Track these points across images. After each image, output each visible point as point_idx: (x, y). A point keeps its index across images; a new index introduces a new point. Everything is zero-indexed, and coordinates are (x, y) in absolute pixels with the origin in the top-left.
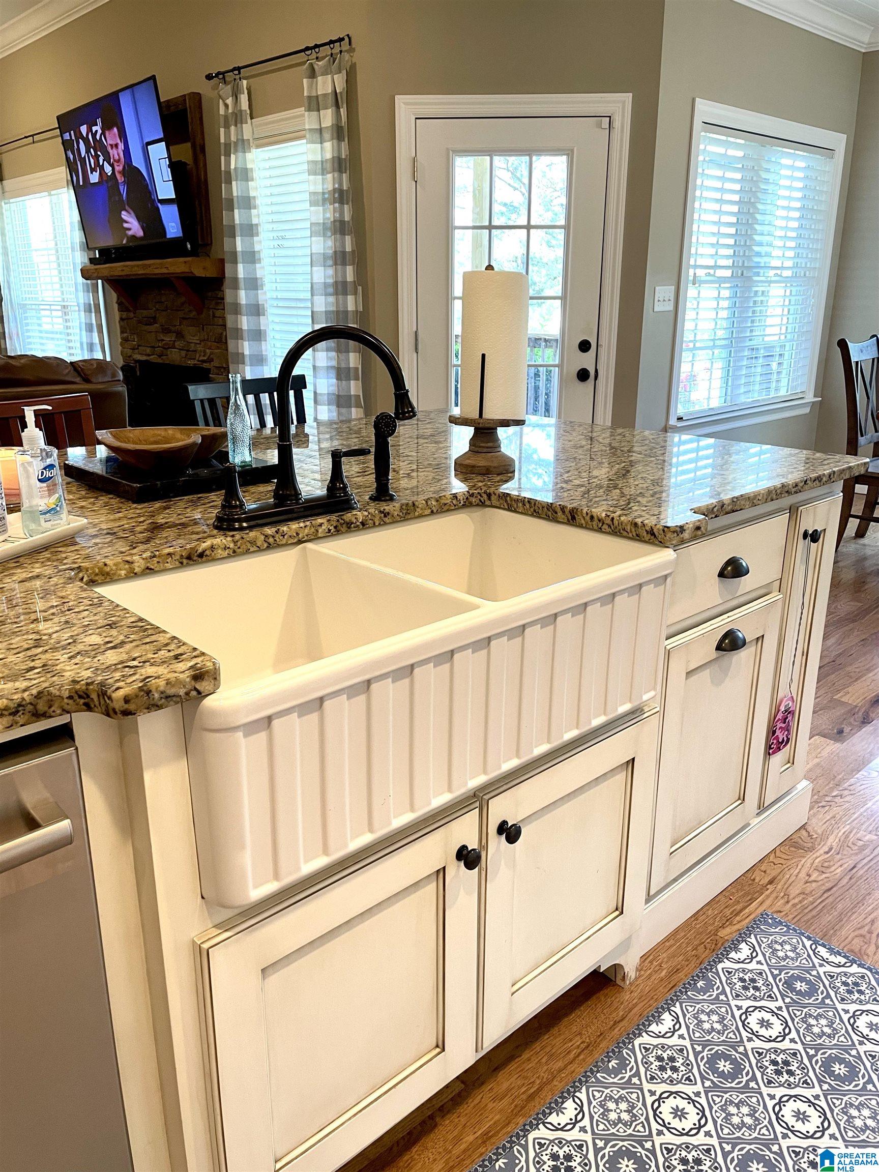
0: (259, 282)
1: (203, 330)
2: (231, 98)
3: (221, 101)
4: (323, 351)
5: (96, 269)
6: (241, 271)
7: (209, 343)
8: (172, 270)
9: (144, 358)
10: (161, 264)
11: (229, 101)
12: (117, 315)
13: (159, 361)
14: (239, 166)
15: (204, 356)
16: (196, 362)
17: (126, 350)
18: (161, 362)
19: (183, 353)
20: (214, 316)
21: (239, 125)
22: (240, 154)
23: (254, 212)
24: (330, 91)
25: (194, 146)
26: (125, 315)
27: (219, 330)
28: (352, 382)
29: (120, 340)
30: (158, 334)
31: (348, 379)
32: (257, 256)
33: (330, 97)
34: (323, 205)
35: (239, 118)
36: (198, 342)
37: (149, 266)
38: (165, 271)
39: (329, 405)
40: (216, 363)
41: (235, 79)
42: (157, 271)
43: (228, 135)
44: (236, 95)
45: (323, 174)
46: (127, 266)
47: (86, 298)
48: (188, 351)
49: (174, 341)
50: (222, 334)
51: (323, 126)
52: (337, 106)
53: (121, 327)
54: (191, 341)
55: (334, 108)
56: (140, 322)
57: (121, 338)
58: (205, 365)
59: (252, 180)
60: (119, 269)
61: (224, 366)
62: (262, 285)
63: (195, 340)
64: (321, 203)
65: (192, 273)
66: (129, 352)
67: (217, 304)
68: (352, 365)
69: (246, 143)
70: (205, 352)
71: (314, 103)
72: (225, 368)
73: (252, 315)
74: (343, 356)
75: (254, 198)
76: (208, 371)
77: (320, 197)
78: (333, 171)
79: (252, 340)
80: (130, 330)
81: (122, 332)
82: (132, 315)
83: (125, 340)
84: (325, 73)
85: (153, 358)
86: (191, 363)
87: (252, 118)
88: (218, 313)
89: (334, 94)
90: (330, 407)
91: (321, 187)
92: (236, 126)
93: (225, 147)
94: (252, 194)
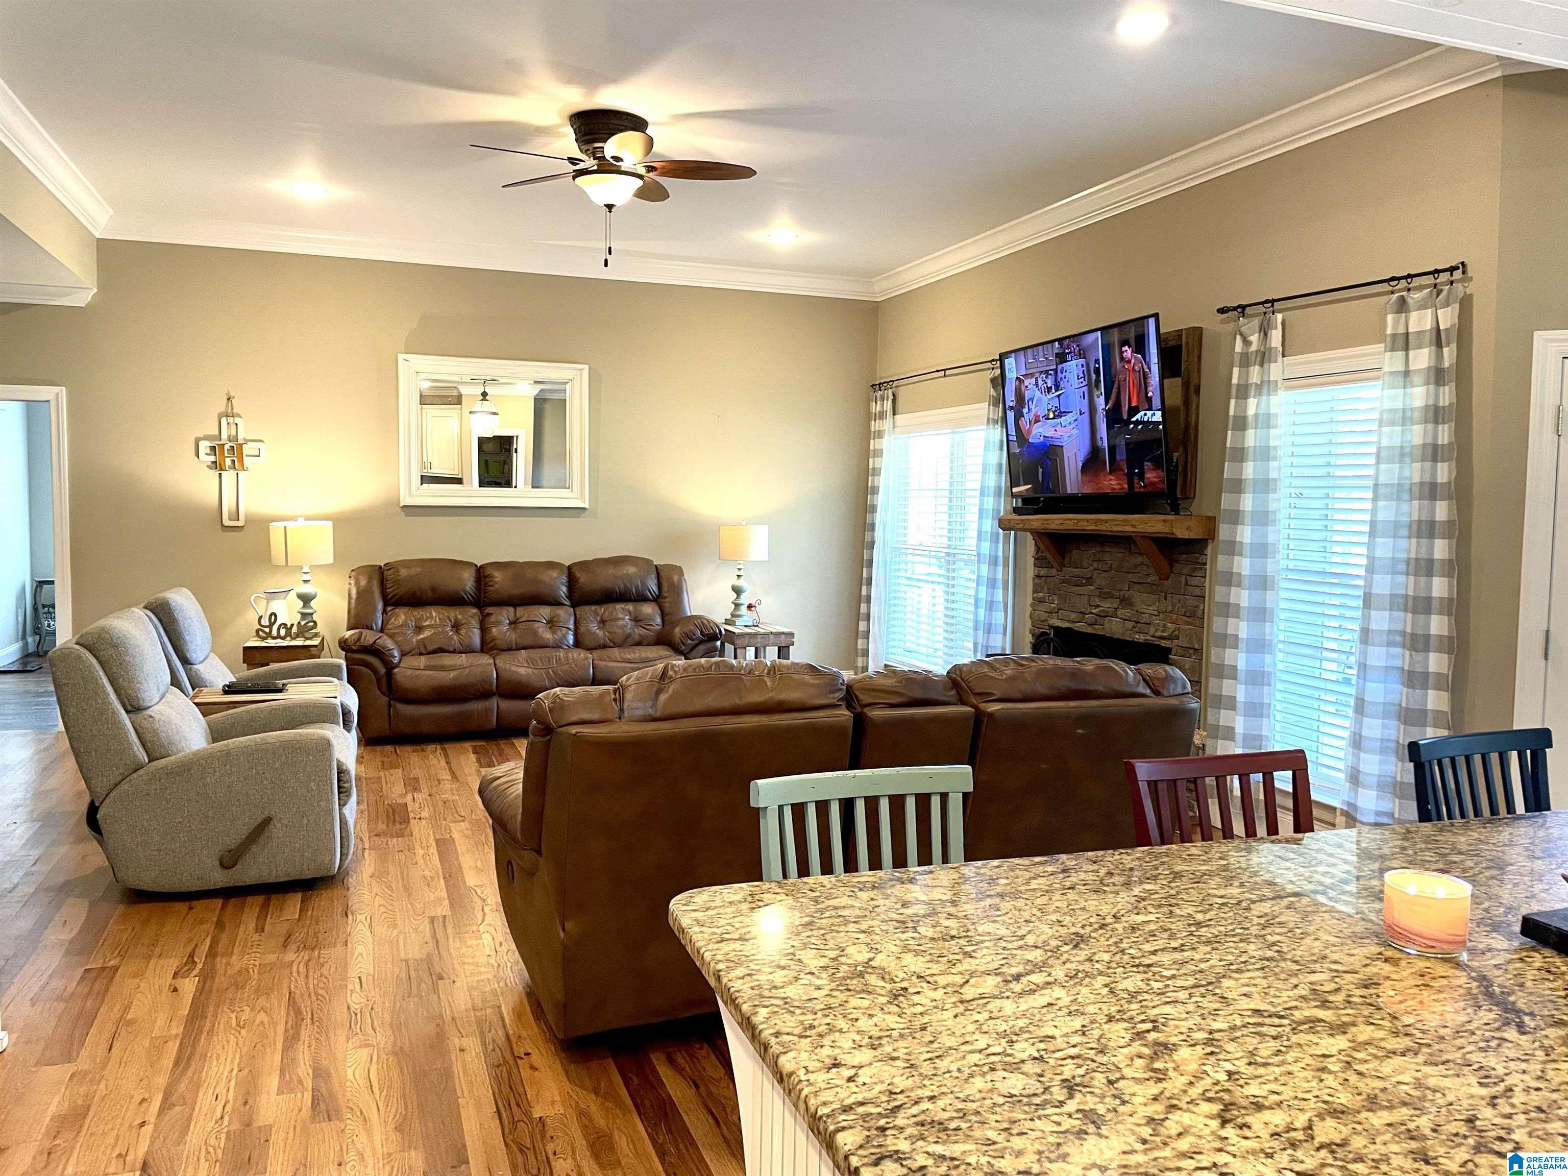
0: (1270, 549)
1: (1166, 599)
2: (1257, 335)
3: (1238, 337)
4: (1381, 646)
5: (1022, 520)
6: (1245, 534)
7: (1175, 616)
8: (1141, 528)
9: (1066, 625)
10: (1125, 520)
11: (1254, 338)
12: (1030, 570)
13: (1089, 630)
14: (1261, 411)
15: (1163, 631)
16: (1148, 638)
17: (1038, 612)
18: (1093, 632)
19: (1129, 625)
20: (1187, 584)
21: (1266, 365)
22: (1264, 398)
23: (1273, 464)
24: (1428, 327)
25: (1186, 386)
26: (1043, 572)
27: (1193, 602)
28: (1430, 692)
29: (1030, 600)
30: (1092, 598)
31: (1425, 687)
32: (1271, 516)
33: (1428, 335)
34: (1401, 462)
35: (1266, 356)
36: (1156, 613)
37: (1106, 521)
38: (1128, 528)
39: (1384, 718)
40: (1183, 641)
41: (1265, 313)
42: (1115, 528)
43: (1245, 375)
44: (1265, 332)
45: (1403, 424)
46: (1070, 520)
47: (993, 549)
48: (1137, 623)
49: (1116, 609)
50: (1197, 607)
51: (1412, 368)
52: (1439, 344)
53: (1035, 585)
54: (1143, 611)
55: (1433, 348)
56: (1064, 581)
57: (1033, 599)
58: (1163, 643)
59: (1276, 427)
60: (1058, 522)
61: (1196, 646)
62: (1274, 552)
63: (1152, 610)
64: (1397, 459)
65: (1173, 534)
66: (1044, 616)
67: (1195, 569)
68: (1432, 669)
69: (1272, 386)
70: (1164, 626)
71: (1401, 342)
72: (1196, 650)
73: (1256, 588)
74: (1419, 657)
75: (1276, 448)
76: (1168, 651)
77: (1397, 452)
78: (1425, 422)
79: (1254, 620)
80: (1049, 589)
81: (1035, 591)
82: (1054, 572)
83: (1038, 601)
84: (1422, 306)
85: (1081, 627)
86: (1140, 638)
87: (1284, 356)
88: (1195, 581)
89: (1434, 333)
90: (1386, 721)
91: (1399, 440)
92: (1262, 365)
93: (1237, 390)
94: (1272, 443)
